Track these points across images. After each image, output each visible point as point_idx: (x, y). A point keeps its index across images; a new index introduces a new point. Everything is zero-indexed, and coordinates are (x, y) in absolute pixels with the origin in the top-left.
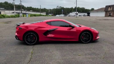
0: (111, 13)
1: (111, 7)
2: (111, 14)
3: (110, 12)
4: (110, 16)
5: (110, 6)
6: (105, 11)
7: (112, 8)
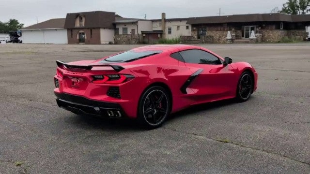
0: (83, 34)
1: (81, 19)
2: (85, 36)
3: (81, 31)
4: (81, 41)
5: (78, 15)
6: (68, 29)
7: (84, 20)
